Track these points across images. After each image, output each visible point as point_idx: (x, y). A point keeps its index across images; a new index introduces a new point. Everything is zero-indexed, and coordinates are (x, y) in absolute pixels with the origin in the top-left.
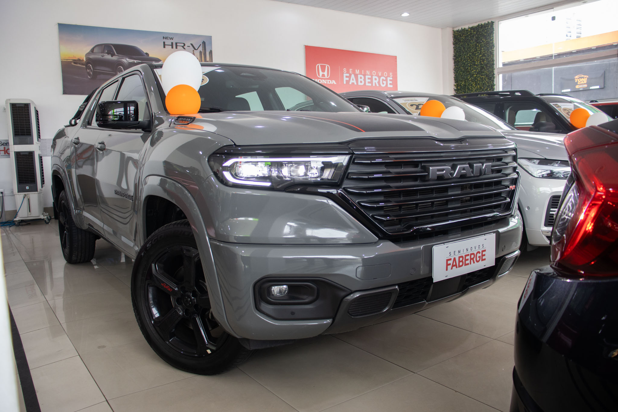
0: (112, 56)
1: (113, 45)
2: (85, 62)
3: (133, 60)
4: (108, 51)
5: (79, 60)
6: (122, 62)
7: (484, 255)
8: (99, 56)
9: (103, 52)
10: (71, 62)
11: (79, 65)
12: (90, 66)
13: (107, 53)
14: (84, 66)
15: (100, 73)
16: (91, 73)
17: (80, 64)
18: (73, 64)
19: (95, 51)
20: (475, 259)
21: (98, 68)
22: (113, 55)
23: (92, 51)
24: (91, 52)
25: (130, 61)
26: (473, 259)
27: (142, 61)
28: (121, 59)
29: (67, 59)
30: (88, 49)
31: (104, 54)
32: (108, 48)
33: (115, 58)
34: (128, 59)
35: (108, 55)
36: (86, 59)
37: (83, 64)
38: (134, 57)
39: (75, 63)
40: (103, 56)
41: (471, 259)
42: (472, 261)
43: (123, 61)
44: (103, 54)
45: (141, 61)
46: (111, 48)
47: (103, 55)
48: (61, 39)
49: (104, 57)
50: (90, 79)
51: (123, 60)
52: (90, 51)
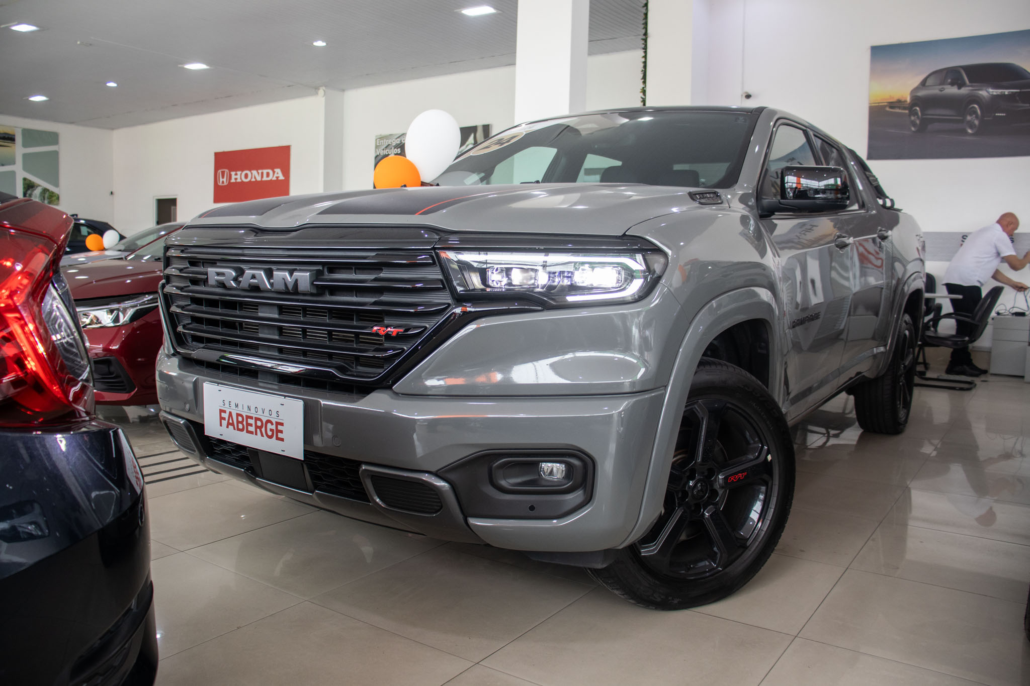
0: (959, 88)
1: (963, 67)
2: (909, 104)
3: (1000, 91)
4: (952, 79)
5: (899, 101)
6: (978, 97)
7: (281, 432)
8: (935, 91)
9: (943, 83)
10: (885, 106)
11: (897, 110)
12: (916, 109)
13: (949, 84)
14: (907, 112)
15: (933, 121)
16: (918, 122)
17: (899, 108)
18: (888, 109)
19: (929, 83)
20: (263, 430)
21: (930, 112)
22: (961, 85)
23: (923, 83)
24: (921, 86)
25: (995, 93)
26: (260, 428)
27: (1020, 89)
28: (974, 92)
29: (879, 103)
30: (916, 81)
31: (945, 87)
32: (953, 75)
33: (964, 91)
34: (991, 90)
35: (953, 87)
36: (911, 98)
37: (904, 108)
38: (1004, 83)
39: (891, 107)
40: (941, 91)
41: (257, 427)
42: (258, 430)
43: (981, 94)
44: (941, 87)
45: (1018, 91)
46: (959, 73)
47: (943, 88)
48: (873, 71)
49: (943, 92)
50: (913, 131)
51: (981, 92)
52: (919, 85)
